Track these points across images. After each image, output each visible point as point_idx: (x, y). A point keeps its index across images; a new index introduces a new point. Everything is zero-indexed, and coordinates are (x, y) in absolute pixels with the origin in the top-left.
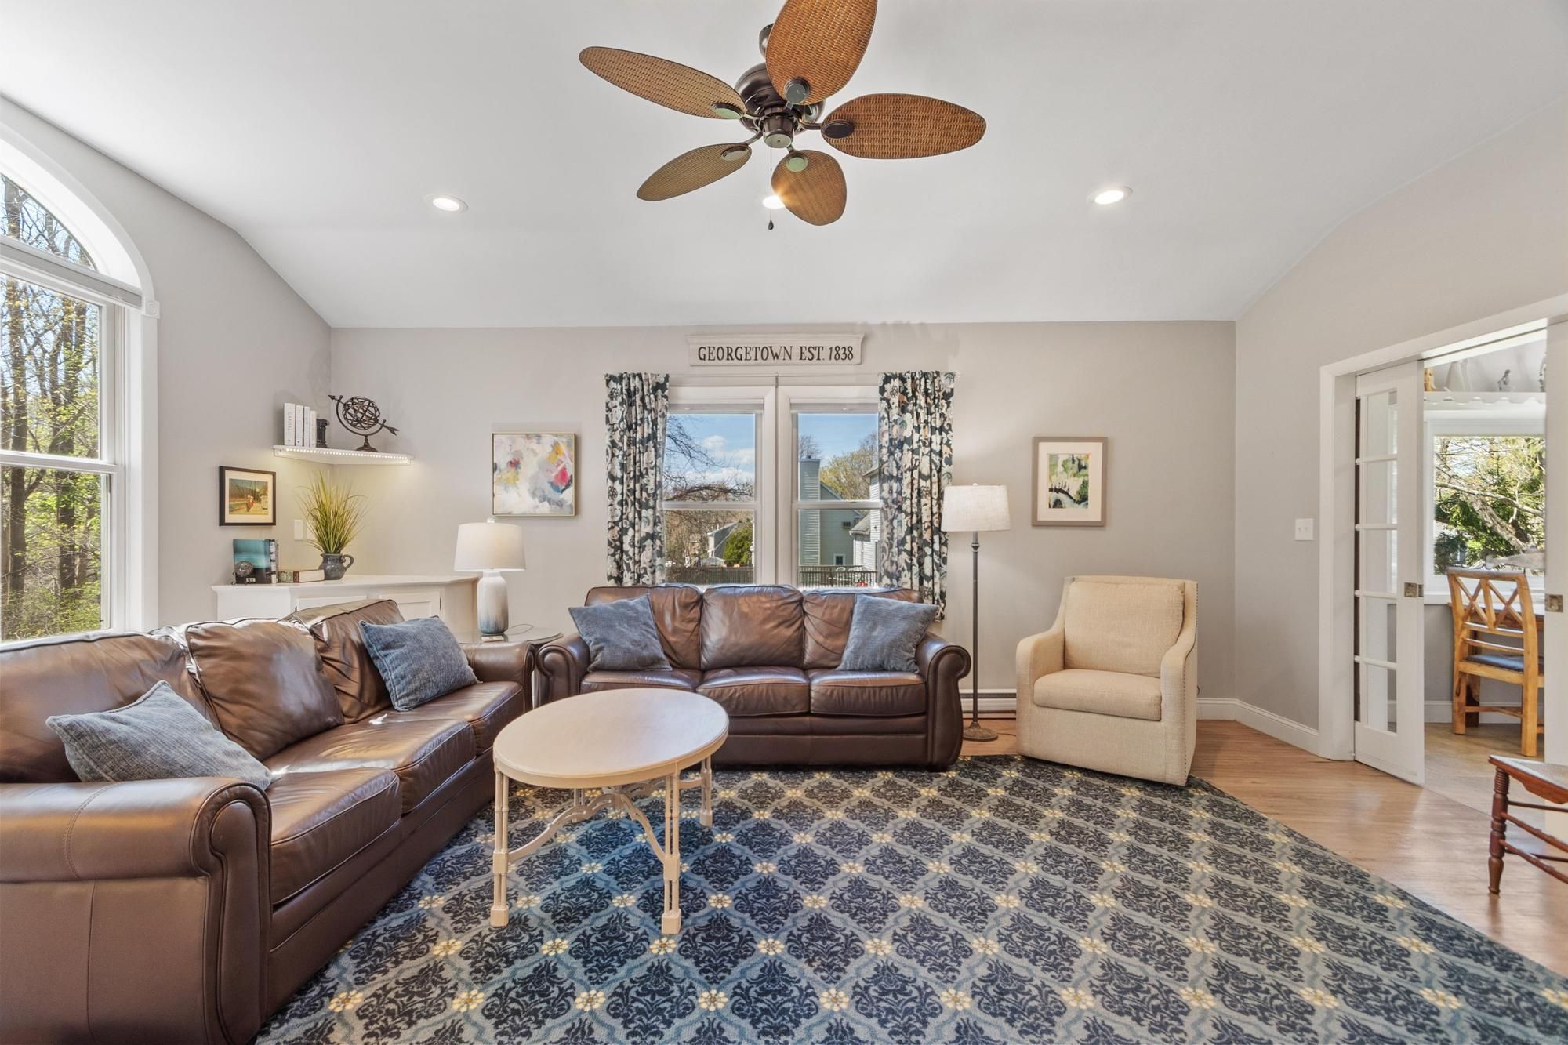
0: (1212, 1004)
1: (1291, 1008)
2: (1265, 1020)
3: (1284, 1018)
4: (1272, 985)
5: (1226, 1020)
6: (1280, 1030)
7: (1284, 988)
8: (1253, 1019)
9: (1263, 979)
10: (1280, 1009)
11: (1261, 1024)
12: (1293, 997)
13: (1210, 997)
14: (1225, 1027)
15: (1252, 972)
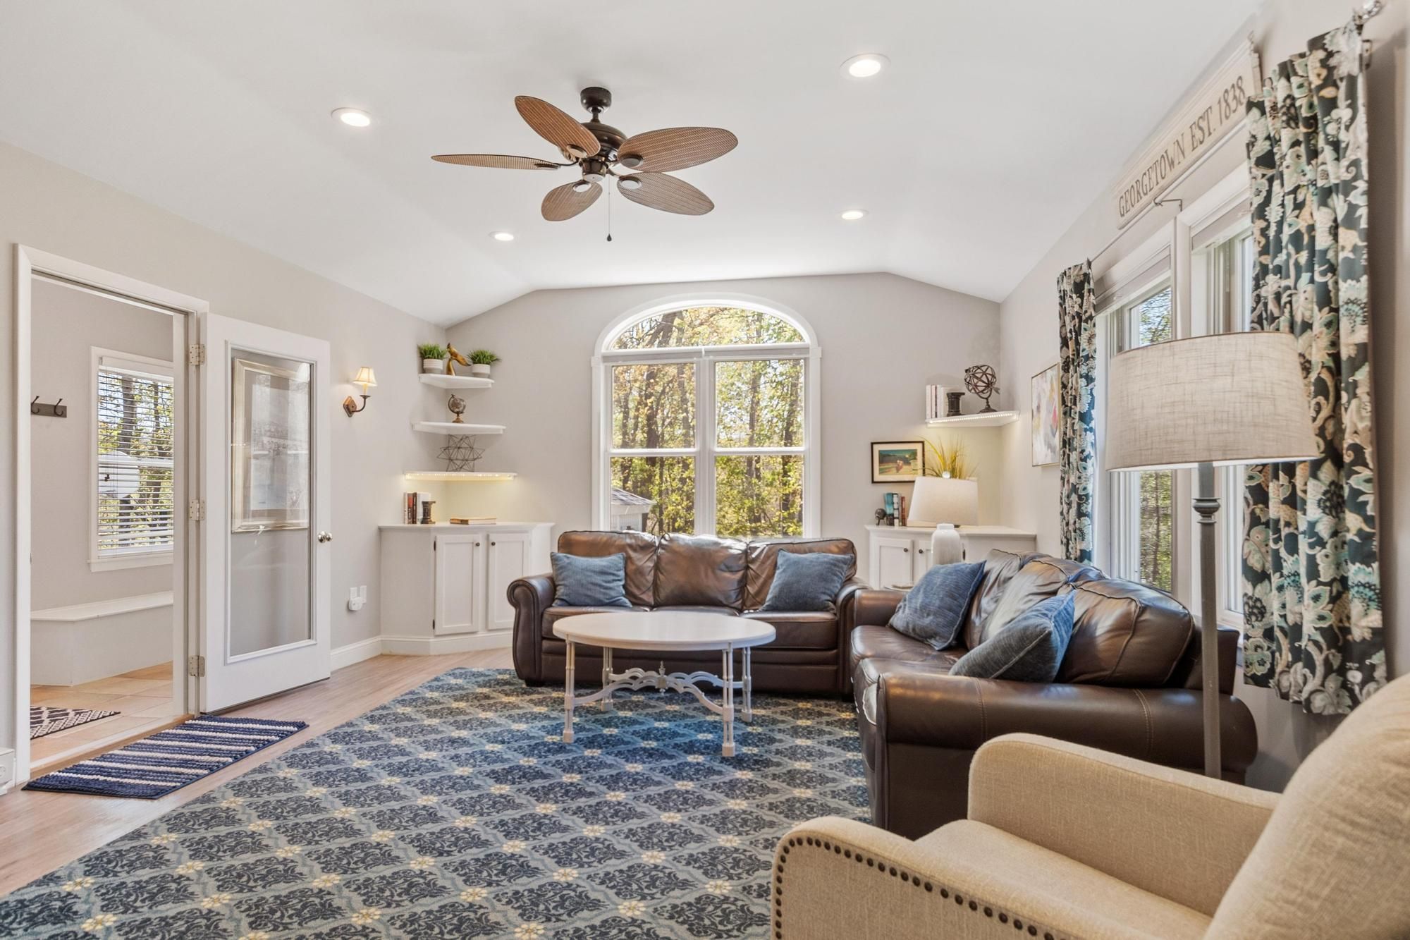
0: (315, 884)
1: (267, 917)
2: (277, 897)
3: (266, 907)
4: (291, 923)
5: (299, 881)
6: (263, 898)
7: (281, 928)
8: (284, 893)
9: (300, 924)
10: (273, 912)
11: (277, 894)
12: (270, 926)
13: (320, 886)
14: (295, 878)
15: (312, 924)
